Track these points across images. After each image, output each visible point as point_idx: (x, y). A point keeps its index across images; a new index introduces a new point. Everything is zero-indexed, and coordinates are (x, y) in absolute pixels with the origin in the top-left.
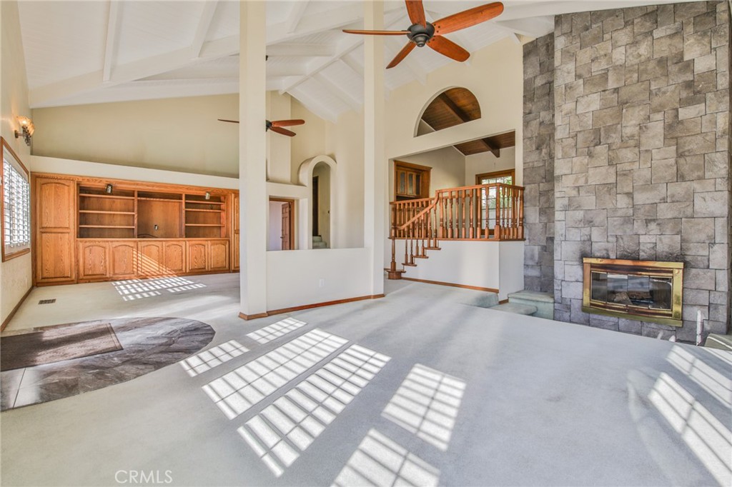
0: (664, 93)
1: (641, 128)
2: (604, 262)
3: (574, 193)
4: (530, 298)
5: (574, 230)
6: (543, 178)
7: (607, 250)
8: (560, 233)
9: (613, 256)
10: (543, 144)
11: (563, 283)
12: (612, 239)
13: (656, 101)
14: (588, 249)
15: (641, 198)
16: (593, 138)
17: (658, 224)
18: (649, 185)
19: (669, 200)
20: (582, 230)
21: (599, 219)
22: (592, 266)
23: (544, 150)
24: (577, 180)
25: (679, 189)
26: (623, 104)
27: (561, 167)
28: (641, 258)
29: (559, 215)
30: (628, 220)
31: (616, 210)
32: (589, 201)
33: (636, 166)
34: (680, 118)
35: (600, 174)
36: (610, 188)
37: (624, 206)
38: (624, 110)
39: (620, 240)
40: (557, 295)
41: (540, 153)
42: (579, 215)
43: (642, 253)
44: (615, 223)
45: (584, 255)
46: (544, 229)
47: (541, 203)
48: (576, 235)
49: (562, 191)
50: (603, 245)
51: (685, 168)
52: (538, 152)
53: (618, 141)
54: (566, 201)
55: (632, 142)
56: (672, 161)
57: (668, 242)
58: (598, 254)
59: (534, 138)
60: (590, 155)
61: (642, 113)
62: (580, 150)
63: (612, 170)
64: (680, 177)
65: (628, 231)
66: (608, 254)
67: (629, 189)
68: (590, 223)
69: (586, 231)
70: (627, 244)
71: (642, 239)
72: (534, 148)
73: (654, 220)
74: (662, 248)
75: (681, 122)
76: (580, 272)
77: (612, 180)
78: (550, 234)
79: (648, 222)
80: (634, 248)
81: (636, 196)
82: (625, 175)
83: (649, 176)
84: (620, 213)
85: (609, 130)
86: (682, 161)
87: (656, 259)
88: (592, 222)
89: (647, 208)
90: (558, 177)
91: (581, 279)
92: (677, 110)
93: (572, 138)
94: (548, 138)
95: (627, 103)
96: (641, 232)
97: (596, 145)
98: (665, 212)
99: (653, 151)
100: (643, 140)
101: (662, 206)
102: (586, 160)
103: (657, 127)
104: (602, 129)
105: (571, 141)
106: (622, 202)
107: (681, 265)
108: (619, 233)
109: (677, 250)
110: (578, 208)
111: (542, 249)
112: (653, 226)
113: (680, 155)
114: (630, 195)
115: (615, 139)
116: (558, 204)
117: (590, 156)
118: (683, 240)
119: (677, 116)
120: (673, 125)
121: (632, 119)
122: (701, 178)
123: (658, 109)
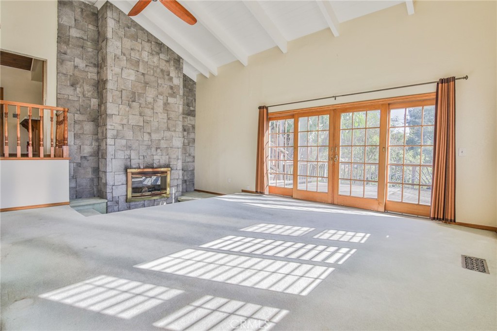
0: (163, 87)
1: (154, 100)
2: (139, 170)
3: (120, 128)
5: (120, 152)
6: (77, 110)
7: (139, 164)
8: (111, 153)
9: (142, 167)
10: (78, 83)
11: (113, 187)
12: (141, 158)
13: (160, 89)
14: (129, 163)
15: (155, 136)
16: (131, 96)
17: (161, 150)
18: (157, 130)
19: (164, 139)
20: (126, 152)
21: (135, 145)
22: (133, 174)
23: (78, 89)
24: (122, 120)
25: (167, 134)
26: (146, 83)
27: (111, 109)
28: (154, 167)
29: (110, 141)
30: (149, 147)
31: (143, 141)
32: (129, 134)
33: (152, 119)
34: (169, 102)
35: (135, 120)
36: (141, 128)
37: (147, 139)
38: (147, 88)
39: (145, 158)
40: (109, 196)
41: (75, 90)
42: (124, 142)
43: (154, 165)
44: (143, 149)
45: (126, 169)
46: (79, 150)
47: (76, 129)
48: (121, 155)
49: (112, 125)
50: (136, 161)
51: (170, 126)
52: (72, 88)
53: (144, 103)
54: (115, 132)
55: (150, 106)
56: (165, 121)
57: (164, 160)
58: (134, 166)
59: (69, 76)
60: (129, 105)
61: (155, 93)
62: (124, 101)
63: (142, 119)
64: (168, 129)
65: (149, 153)
66: (139, 166)
67: (149, 131)
68: (129, 148)
69: (128, 152)
70: (148, 160)
71: (155, 157)
72: (69, 85)
73: (159, 148)
74: (162, 162)
75: (168, 104)
76: (124, 178)
77: (141, 124)
79: (157, 149)
80: (151, 162)
81: (152, 135)
82: (147, 123)
83: (157, 126)
84: (146, 143)
85: (140, 95)
86: (169, 121)
87: (160, 167)
88: (131, 147)
89: (157, 141)
90: (110, 115)
91: (125, 183)
92: (167, 97)
93: (119, 91)
94: (82, 81)
95: (148, 84)
96: (154, 154)
97: (133, 101)
98: (163, 144)
99: (159, 114)
100: (155, 107)
101: (162, 141)
102: (127, 109)
103: (160, 103)
104: (136, 93)
105: (118, 93)
106: (146, 137)
107: (170, 169)
108: (145, 154)
109: (167, 163)
110: (123, 138)
111: (77, 165)
112: (159, 151)
113: (169, 119)
114: (149, 134)
115: (142, 101)
116: (110, 134)
117: (130, 107)
118: (169, 158)
119: (167, 100)
120: (166, 104)
121: (151, 94)
122: (175, 131)
123: (161, 94)
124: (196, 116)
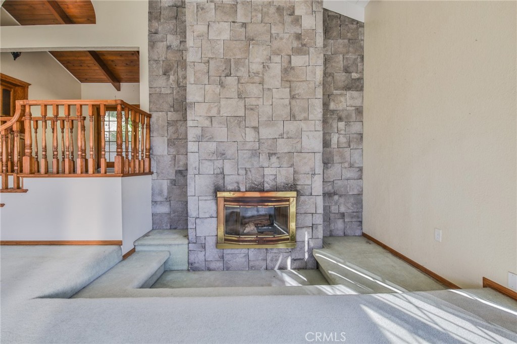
0: (281, 39)
1: (264, 67)
2: (237, 195)
3: (207, 123)
4: (161, 242)
5: (207, 163)
6: (171, 107)
7: (238, 183)
8: (194, 166)
9: (243, 189)
10: (171, 70)
11: (198, 221)
12: (242, 172)
13: (276, 44)
14: (221, 182)
15: (265, 133)
16: (224, 68)
17: (278, 158)
18: (271, 121)
19: (285, 136)
20: (216, 162)
21: (230, 152)
22: (226, 200)
23: (172, 77)
24: (209, 110)
25: (291, 127)
26: (250, 40)
27: (193, 93)
28: (265, 189)
29: (192, 146)
30: (255, 153)
31: (245, 142)
32: (221, 133)
33: (260, 102)
34: (293, 65)
35: (231, 107)
36: (240, 120)
37: (252, 139)
38: (251, 47)
39: (249, 172)
40: (191, 234)
41: (168, 79)
42: (212, 146)
43: (266, 185)
44: (245, 156)
45: (217, 189)
46: (173, 162)
47: (169, 133)
48: (209, 168)
49: (196, 118)
50: (235, 178)
51: (296, 110)
52: (165, 77)
53: (246, 75)
54: (198, 131)
55: (257, 79)
56: (287, 102)
57: (284, 176)
58: (230, 187)
59: (161, 62)
60: (222, 84)
61: (265, 53)
62: (212, 78)
63: (241, 103)
64: (293, 117)
65: (255, 163)
66: (239, 187)
67: (255, 124)
68: (222, 155)
69: (219, 164)
70: (255, 177)
71: (267, 171)
72: (161, 73)
73: (275, 154)
74: (281, 180)
75: (292, 68)
76: (214, 207)
77: (241, 113)
78: (178, 167)
79: (270, 155)
80: (260, 180)
81: (262, 130)
82: (252, 109)
83: (270, 113)
84: (248, 146)
85: (238, 62)
86: (293, 102)
87: (277, 190)
88: (223, 154)
89: (270, 142)
90: (191, 103)
91: (215, 215)
92: (290, 56)
93: (205, 63)
94: (176, 65)
95: (253, 40)
96: (265, 165)
97: (227, 76)
98: (283, 147)
99: (274, 90)
100: (266, 79)
101: (280, 141)
102: (218, 89)
103: (276, 69)
104: (232, 60)
105: (203, 67)
106: (250, 135)
107: (294, 194)
108: (248, 166)
109: (291, 181)
110: (211, 139)
111: (171, 183)
112: (274, 159)
113: (293, 97)
114: (256, 129)
115: (243, 72)
116: (192, 134)
117: (222, 86)
118: (295, 172)
119: (290, 62)
120: (288, 70)
121: (258, 55)
122: (306, 119)
123: (277, 52)
124: (365, 88)
